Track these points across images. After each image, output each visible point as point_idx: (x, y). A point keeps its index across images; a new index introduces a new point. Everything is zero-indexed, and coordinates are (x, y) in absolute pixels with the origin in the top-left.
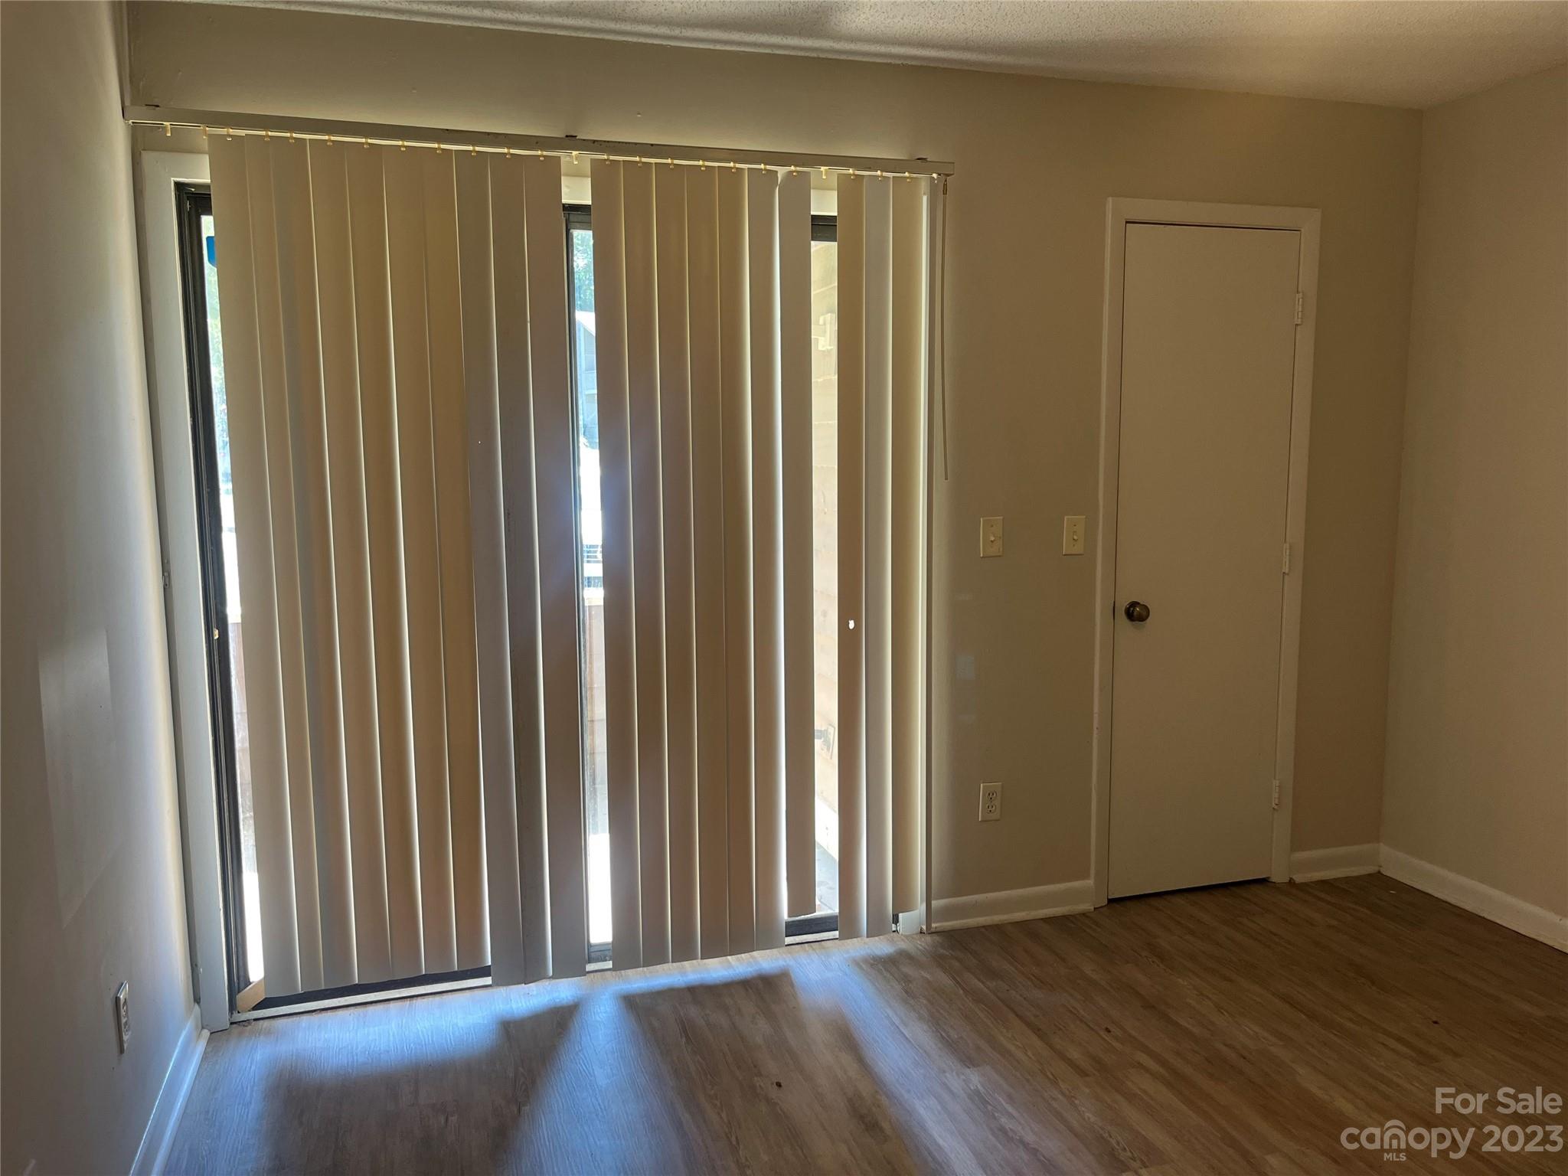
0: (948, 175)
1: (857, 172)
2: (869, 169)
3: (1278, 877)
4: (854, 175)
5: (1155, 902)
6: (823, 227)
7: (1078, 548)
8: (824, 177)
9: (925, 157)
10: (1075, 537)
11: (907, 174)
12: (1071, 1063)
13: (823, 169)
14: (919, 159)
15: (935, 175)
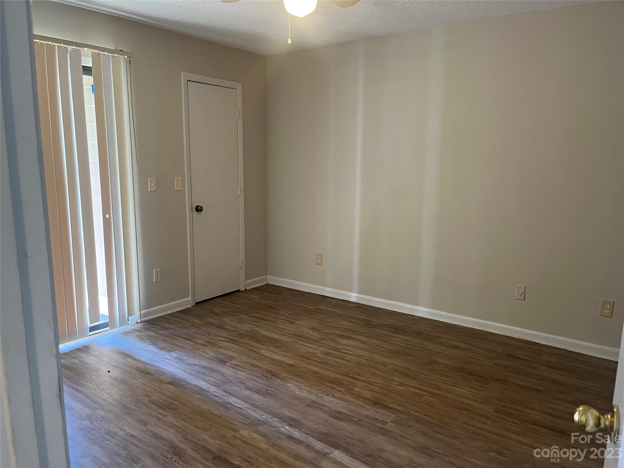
0: (131, 57)
1: (98, 52)
2: (103, 51)
3: (242, 289)
4: (97, 53)
5: (210, 301)
6: (87, 70)
7: (180, 188)
8: (86, 52)
9: (122, 50)
10: (179, 185)
11: (116, 55)
12: (201, 344)
13: (86, 49)
14: (120, 50)
15: (126, 57)
